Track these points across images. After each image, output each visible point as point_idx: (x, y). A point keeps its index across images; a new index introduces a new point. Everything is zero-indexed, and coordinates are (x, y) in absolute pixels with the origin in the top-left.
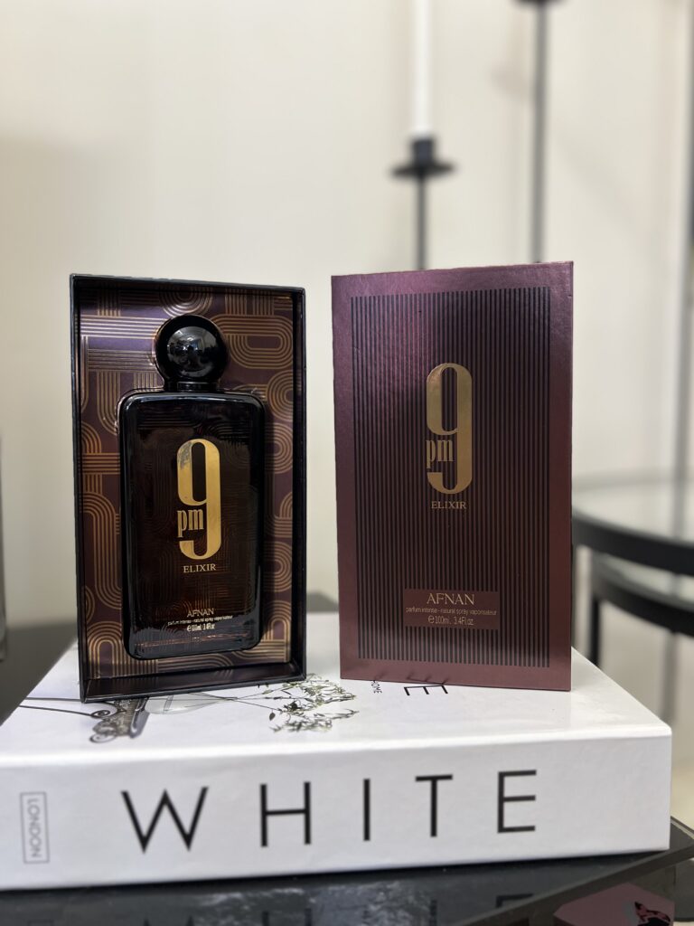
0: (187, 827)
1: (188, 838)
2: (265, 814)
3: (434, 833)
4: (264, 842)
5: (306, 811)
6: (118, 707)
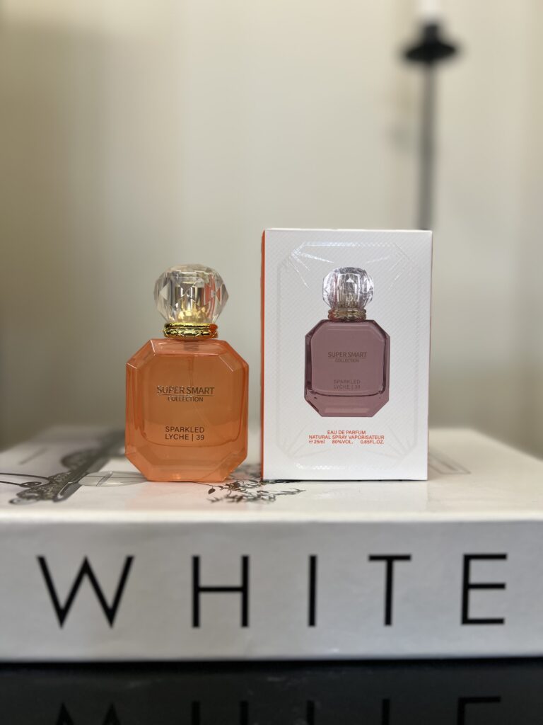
0: (110, 600)
1: (110, 613)
2: (197, 590)
3: (388, 621)
4: (196, 623)
5: (244, 589)
6: (51, 480)
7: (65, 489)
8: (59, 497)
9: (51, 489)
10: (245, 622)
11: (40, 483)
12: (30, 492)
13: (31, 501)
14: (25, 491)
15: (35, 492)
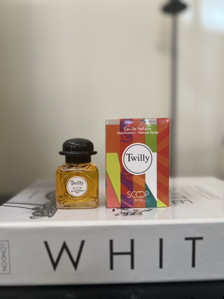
0: (75, 259)
1: (75, 265)
2: (112, 254)
3: (193, 265)
4: (112, 268)
5: (132, 253)
6: (44, 206)
7: (52, 211)
8: (50, 215)
9: (46, 211)
10: (132, 267)
11: (40, 208)
12: (37, 213)
13: (39, 217)
14: (35, 212)
15: (39, 213)
